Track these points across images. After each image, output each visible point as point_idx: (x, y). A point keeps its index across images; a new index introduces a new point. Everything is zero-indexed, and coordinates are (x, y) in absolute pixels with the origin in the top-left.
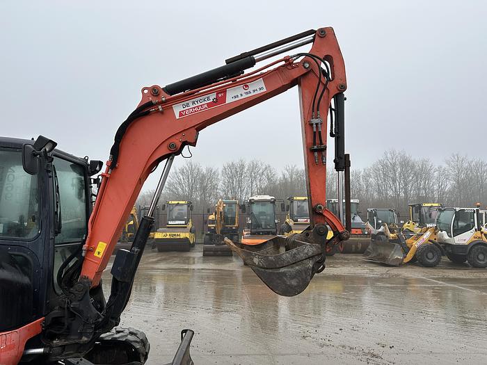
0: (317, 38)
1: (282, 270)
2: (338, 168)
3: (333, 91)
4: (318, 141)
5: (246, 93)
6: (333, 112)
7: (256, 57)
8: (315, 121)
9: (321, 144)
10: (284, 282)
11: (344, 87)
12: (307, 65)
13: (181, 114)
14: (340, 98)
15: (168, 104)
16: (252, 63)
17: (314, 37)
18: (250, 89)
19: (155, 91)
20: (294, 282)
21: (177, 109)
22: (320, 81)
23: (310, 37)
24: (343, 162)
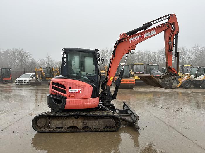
0: (171, 17)
1: (166, 83)
2: (175, 56)
3: (175, 33)
4: (171, 48)
5: (150, 34)
6: (174, 39)
7: (152, 23)
8: (170, 42)
9: (172, 49)
10: (166, 85)
11: (178, 32)
12: (168, 26)
13: (131, 41)
14: (176, 36)
15: (128, 38)
16: (151, 25)
17: (170, 17)
18: (151, 33)
19: (124, 35)
20: (168, 85)
21: (130, 40)
22: (172, 31)
23: (168, 17)
24: (177, 54)
